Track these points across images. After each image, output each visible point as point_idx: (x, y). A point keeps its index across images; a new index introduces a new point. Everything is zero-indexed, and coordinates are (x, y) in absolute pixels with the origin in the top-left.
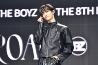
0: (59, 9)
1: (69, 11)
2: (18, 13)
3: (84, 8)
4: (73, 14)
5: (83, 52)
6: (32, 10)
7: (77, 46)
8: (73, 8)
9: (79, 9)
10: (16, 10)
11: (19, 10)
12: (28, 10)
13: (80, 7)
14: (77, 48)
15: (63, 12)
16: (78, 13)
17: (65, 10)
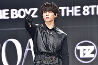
0: (63, 9)
1: (75, 11)
2: (15, 13)
3: (93, 7)
4: (80, 14)
5: (92, 58)
6: (31, 10)
7: (85, 52)
8: (79, 7)
9: (86, 8)
10: (12, 10)
11: (16, 10)
12: (26, 10)
13: (88, 6)
14: (84, 54)
15: (68, 11)
16: (86, 12)
17: (70, 9)
